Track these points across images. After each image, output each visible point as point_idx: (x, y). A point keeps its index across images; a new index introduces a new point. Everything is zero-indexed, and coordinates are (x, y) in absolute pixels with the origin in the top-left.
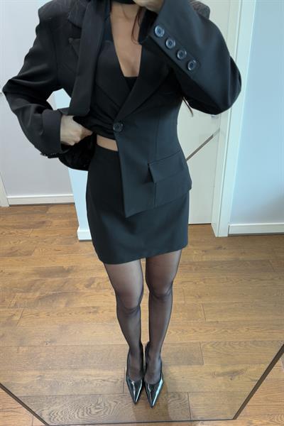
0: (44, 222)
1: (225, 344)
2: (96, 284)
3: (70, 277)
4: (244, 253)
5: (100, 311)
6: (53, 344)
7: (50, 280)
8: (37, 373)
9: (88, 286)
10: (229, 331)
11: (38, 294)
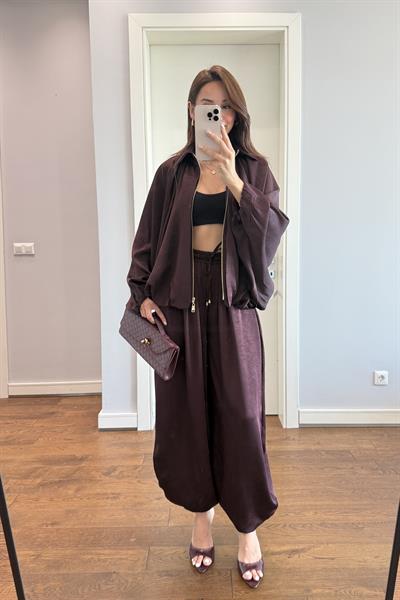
0: (53, 413)
1: (285, 526)
2: (117, 473)
3: (83, 465)
4: (319, 443)
5: (122, 498)
6: (56, 527)
7: (55, 468)
8: (32, 553)
9: (107, 474)
10: (292, 514)
11: (39, 481)
